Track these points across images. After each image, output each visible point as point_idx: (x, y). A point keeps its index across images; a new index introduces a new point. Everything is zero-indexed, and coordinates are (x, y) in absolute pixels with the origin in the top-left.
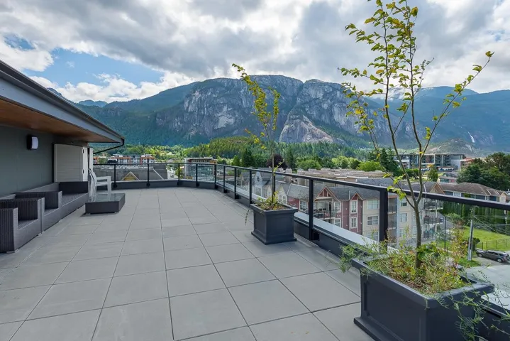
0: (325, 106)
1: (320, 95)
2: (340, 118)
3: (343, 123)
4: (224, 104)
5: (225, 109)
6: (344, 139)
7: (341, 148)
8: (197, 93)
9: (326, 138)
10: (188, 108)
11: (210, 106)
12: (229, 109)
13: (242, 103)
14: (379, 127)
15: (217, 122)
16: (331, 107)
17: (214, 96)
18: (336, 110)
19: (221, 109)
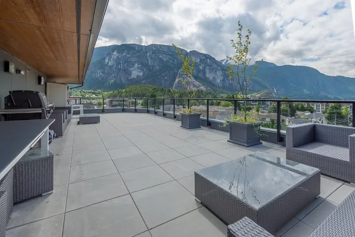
0: (201, 68)
1: (198, 61)
2: (210, 76)
3: (211, 79)
4: (136, 62)
5: (136, 65)
6: (212, 88)
7: (210, 94)
8: (115, 53)
9: (202, 88)
10: (108, 63)
11: (125, 63)
12: (139, 66)
13: (148, 62)
14: (231, 82)
15: (130, 74)
16: (204, 68)
17: (128, 56)
18: (207, 71)
19: (133, 65)
